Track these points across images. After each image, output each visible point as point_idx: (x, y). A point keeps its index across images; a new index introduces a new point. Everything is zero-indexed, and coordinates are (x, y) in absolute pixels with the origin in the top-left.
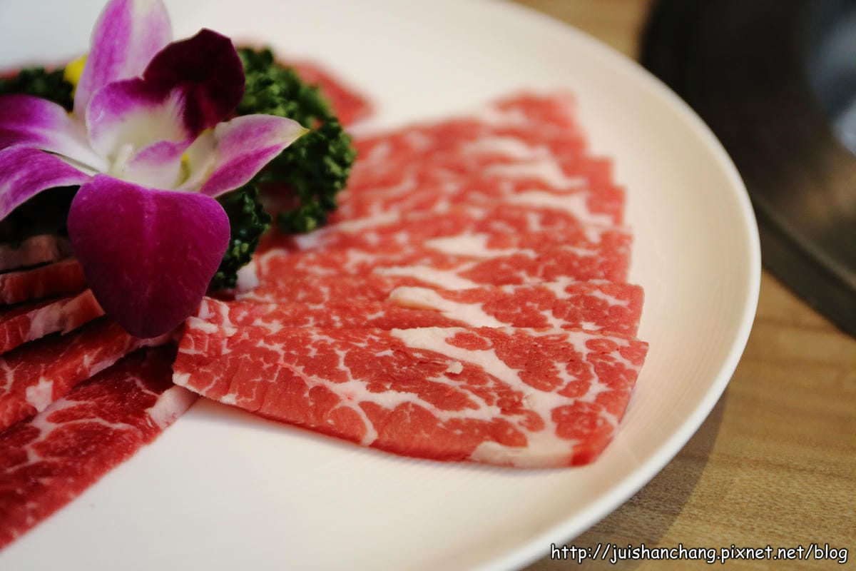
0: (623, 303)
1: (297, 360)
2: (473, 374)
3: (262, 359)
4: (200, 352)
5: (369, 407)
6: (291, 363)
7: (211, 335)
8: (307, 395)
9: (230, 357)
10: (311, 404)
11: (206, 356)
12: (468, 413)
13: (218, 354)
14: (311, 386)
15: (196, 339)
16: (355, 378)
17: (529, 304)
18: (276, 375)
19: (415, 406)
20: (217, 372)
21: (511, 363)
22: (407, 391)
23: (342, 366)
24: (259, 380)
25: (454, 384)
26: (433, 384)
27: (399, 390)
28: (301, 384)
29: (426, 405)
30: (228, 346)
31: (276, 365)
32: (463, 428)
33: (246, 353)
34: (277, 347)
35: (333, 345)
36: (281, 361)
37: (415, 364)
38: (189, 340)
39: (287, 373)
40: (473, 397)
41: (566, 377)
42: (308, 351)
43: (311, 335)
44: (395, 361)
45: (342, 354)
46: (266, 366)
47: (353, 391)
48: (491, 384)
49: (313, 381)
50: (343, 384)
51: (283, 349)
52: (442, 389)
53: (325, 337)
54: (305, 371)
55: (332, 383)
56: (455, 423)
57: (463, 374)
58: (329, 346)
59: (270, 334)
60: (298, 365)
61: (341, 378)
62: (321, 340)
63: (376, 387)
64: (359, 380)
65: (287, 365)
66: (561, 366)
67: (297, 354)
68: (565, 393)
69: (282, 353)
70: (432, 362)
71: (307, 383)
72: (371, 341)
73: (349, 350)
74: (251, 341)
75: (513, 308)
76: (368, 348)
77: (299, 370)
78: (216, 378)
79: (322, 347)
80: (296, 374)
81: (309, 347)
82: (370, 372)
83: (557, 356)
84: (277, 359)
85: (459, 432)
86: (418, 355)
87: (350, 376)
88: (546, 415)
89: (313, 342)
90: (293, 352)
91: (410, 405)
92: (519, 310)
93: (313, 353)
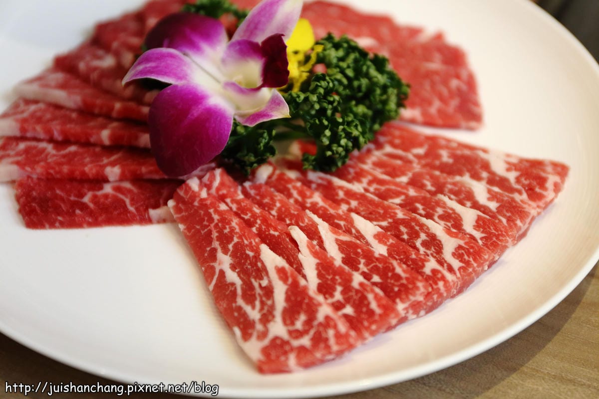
0: (378, 311)
1: (218, 230)
2: (269, 292)
3: (206, 218)
4: (185, 196)
5: (222, 273)
6: (215, 229)
7: (193, 192)
8: (208, 249)
9: (196, 208)
10: (206, 255)
11: (186, 200)
12: (248, 309)
13: (192, 203)
14: (213, 247)
15: (186, 190)
16: (230, 256)
17: (337, 277)
18: (206, 230)
19: (235, 289)
20: (186, 210)
21: (288, 299)
22: (241, 278)
23: (230, 246)
24: (198, 227)
25: (258, 291)
26: (251, 283)
27: (239, 275)
28: (210, 242)
29: (239, 291)
30: (198, 202)
31: (209, 225)
32: (239, 314)
33: (203, 211)
34: (216, 217)
35: (237, 233)
36: (212, 225)
37: (255, 268)
38: (183, 188)
39: (210, 232)
40: (258, 303)
41: (299, 325)
42: (225, 228)
43: (233, 221)
44: (250, 261)
45: (236, 240)
46: (205, 223)
47: (224, 261)
48: (269, 302)
49: (216, 244)
50: (224, 255)
51: (218, 220)
52: (252, 288)
53: (237, 227)
54: (217, 237)
55: (221, 251)
56: (240, 309)
57: (265, 288)
58: (234, 233)
59: (218, 209)
60: (217, 232)
61: (225, 251)
62: (234, 227)
63: (233, 267)
64: (231, 258)
65: (213, 229)
66: (303, 317)
67: (221, 227)
68: (290, 333)
69: (216, 221)
70: (261, 272)
71: (213, 244)
72: (251, 243)
73: (240, 240)
74: (209, 206)
75: (329, 274)
76: (247, 246)
77: (215, 234)
78: (184, 214)
79: (232, 230)
80: (212, 236)
81: (227, 227)
82: (237, 257)
83: (306, 312)
84: (211, 223)
85: (236, 314)
86: (259, 264)
87: (229, 253)
88: (271, 335)
89: (231, 226)
90: (220, 224)
91: (234, 287)
92: (330, 277)
93: (226, 231)
